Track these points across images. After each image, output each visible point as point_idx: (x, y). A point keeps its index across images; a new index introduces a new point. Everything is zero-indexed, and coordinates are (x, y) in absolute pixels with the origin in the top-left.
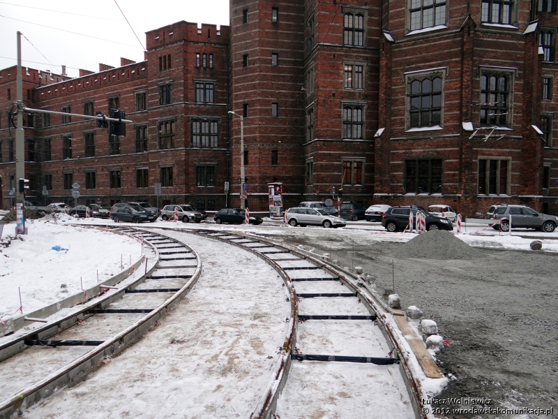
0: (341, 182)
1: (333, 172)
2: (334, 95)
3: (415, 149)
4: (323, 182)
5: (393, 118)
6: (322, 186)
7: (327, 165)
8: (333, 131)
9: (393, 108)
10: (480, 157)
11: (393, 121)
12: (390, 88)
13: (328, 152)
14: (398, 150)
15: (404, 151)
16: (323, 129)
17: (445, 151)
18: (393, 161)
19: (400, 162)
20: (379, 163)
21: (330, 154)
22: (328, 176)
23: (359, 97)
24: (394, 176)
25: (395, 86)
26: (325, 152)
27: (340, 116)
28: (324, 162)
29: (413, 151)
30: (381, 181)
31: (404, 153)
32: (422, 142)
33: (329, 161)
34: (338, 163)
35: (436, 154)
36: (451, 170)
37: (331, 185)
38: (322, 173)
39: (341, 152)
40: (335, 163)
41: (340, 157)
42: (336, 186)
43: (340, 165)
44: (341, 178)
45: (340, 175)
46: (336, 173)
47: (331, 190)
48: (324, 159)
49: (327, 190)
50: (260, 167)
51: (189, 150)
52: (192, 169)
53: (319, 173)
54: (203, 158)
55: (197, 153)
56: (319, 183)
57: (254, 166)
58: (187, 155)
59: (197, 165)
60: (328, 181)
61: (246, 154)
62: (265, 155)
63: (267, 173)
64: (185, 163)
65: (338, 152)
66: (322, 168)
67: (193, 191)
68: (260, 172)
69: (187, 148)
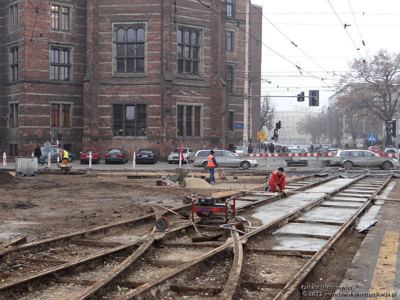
0: (49, 125)
1: (42, 114)
2: (41, 35)
3: (121, 94)
4: (30, 125)
5: (100, 63)
6: (29, 129)
7: (35, 107)
8: (41, 72)
9: (100, 53)
10: (178, 103)
11: (100, 66)
12: (97, 33)
13: (36, 94)
14: (106, 94)
15: (111, 96)
16: (30, 70)
17: (149, 97)
18: (101, 104)
19: (108, 106)
20: (87, 106)
21: (38, 96)
22: (36, 119)
23: (67, 39)
24: (102, 120)
25: (102, 32)
26: (33, 94)
27: (47, 58)
28: (32, 105)
29: (120, 95)
30: (90, 124)
31: (111, 97)
32: (128, 88)
33: (36, 103)
34: (46, 105)
35: (140, 99)
36: (154, 115)
37: (39, 129)
38: (30, 116)
39: (49, 95)
40: (43, 105)
41: (48, 99)
42: (44, 129)
43: (48, 107)
44: (49, 121)
45: (49, 118)
46: (44, 116)
47: (39, 133)
48: (32, 101)
49: (36, 133)
53: (27, 115)
56: (27, 126)
60: (36, 124)
65: (46, 94)
66: (30, 110)
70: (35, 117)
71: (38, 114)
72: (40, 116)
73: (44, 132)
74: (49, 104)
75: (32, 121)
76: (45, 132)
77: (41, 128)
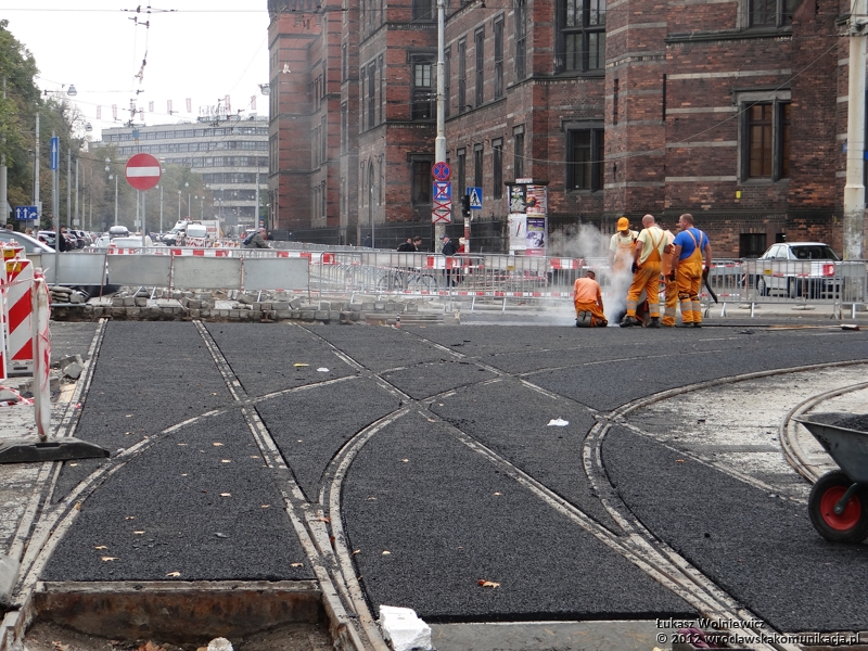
0: (733, 173)
1: (713, 137)
4: (680, 174)
6: (677, 185)
7: (693, 118)
8: (713, 6)
13: (696, 76)
21: (702, 81)
22: (695, 153)
26: (688, 76)
33: (698, 104)
34: (727, 109)
37: (705, 184)
38: (680, 145)
39: (736, 74)
40: (717, 110)
41: (734, 87)
42: (718, 185)
43: (732, 114)
44: (735, 158)
45: (733, 149)
46: (719, 143)
47: (704, 197)
48: (684, 99)
49: (694, 199)
50: (629, 130)
51: (549, 79)
52: (556, 140)
53: (670, 145)
54: (587, 102)
55: (571, 89)
56: (672, 175)
57: (623, 124)
58: (543, 96)
59: (568, 126)
60: (694, 169)
61: (616, 89)
62: (644, 88)
63: (649, 148)
64: (534, 122)
65: (725, 75)
66: (680, 128)
67: (560, 207)
68: (629, 144)
69: (540, 76)
70: (693, 150)
71: (703, 139)
72: (707, 144)
73: (718, 195)
74: (734, 104)
75: (683, 160)
76: (722, 192)
77: (709, 184)
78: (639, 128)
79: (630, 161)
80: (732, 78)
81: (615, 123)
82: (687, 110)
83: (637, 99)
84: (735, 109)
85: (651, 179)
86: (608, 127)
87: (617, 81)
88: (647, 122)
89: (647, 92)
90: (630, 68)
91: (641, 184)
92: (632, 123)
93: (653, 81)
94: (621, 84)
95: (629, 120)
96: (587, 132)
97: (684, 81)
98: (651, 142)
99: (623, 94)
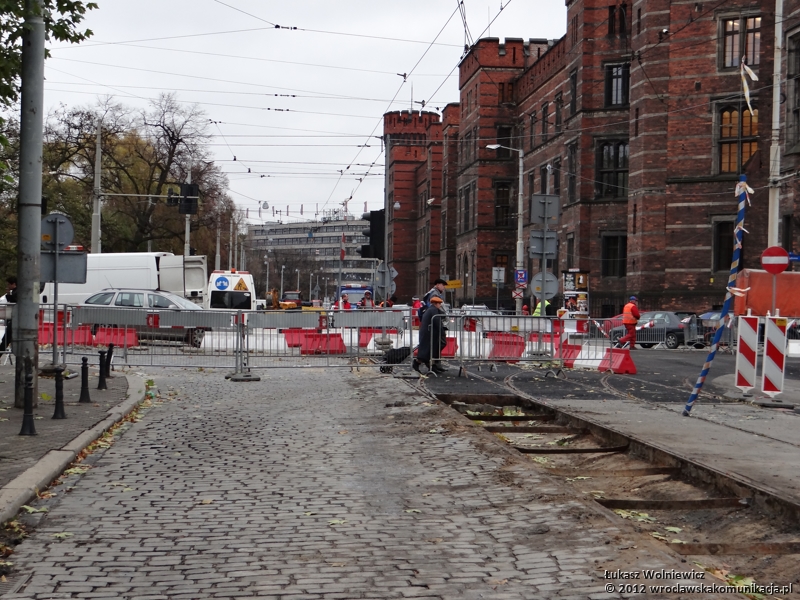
0: (709, 267)
1: (695, 244)
2: (698, 86)
4: (675, 267)
6: (673, 274)
7: (683, 231)
8: (696, 161)
13: (685, 204)
21: (689, 208)
22: (685, 254)
26: (680, 205)
27: (709, 128)
28: (677, 227)
33: (687, 222)
34: (705, 226)
37: (690, 273)
38: (675, 248)
39: (711, 204)
40: (698, 226)
41: (708, 213)
42: (700, 274)
43: (708, 229)
44: (710, 257)
45: (708, 252)
46: (700, 247)
47: (690, 282)
48: (677, 219)
49: (683, 283)
50: (643, 237)
51: (591, 203)
52: (594, 243)
53: (668, 248)
54: (616, 218)
55: (605, 209)
56: (669, 268)
57: (639, 234)
58: (587, 213)
59: (604, 233)
60: (684, 264)
61: (635, 211)
62: (653, 211)
63: (656, 250)
64: (581, 231)
65: (704, 204)
66: (675, 238)
67: (597, 287)
68: (643, 247)
69: (585, 201)
70: (684, 251)
71: (690, 245)
73: (699, 281)
74: (709, 223)
75: (677, 258)
76: (702, 279)
77: (693, 273)
78: (650, 236)
79: (643, 258)
80: (708, 206)
81: (634, 233)
82: (679, 226)
83: (648, 217)
84: (710, 226)
85: (658, 270)
86: (630, 235)
87: (635, 205)
88: (655, 233)
89: (655, 213)
90: (644, 197)
91: (650, 273)
92: (645, 233)
93: (659, 206)
94: (638, 208)
95: (643, 231)
96: (616, 238)
97: (678, 208)
98: (658, 246)
99: (639, 214)
